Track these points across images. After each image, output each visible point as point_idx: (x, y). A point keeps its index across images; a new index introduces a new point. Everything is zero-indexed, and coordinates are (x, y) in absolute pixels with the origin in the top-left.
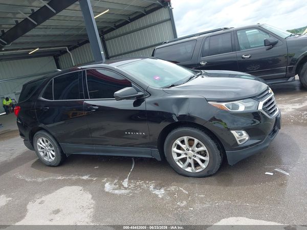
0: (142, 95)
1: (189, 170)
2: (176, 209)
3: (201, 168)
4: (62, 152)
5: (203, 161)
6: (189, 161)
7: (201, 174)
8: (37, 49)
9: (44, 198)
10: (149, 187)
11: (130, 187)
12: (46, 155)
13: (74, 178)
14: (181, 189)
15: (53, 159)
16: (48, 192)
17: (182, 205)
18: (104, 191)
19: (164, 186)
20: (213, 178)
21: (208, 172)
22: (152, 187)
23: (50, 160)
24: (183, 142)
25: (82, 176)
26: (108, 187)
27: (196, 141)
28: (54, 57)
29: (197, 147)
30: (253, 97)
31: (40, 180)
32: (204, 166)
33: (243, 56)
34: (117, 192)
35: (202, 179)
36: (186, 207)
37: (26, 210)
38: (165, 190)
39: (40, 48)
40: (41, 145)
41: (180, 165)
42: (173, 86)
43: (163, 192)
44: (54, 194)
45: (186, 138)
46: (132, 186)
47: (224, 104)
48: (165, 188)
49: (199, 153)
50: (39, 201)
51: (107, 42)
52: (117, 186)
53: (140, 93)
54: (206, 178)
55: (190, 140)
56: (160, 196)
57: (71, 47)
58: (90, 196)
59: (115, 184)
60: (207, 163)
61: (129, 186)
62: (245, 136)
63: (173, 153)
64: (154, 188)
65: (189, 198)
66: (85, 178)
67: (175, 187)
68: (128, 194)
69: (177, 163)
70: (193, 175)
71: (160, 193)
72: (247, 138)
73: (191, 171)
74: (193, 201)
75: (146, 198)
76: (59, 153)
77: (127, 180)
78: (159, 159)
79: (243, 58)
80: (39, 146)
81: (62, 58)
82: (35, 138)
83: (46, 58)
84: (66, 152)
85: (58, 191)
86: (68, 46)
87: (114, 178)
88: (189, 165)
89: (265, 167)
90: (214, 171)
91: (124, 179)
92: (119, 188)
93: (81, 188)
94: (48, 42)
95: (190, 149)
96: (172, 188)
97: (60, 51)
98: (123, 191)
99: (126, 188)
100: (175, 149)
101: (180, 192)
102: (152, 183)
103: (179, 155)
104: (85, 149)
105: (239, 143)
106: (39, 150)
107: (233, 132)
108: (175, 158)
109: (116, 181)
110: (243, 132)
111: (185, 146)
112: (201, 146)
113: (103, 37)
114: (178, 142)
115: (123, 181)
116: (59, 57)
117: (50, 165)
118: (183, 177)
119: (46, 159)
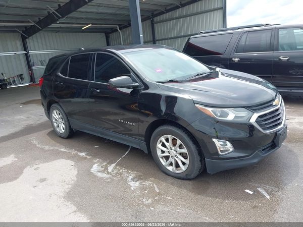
0: (137, 86)
1: (170, 168)
2: (139, 205)
3: (181, 169)
4: (70, 126)
5: (184, 164)
6: (171, 159)
7: (179, 175)
8: (90, 25)
9: (41, 165)
10: (128, 177)
11: (112, 173)
12: (58, 127)
13: (73, 152)
14: (155, 185)
15: (63, 131)
16: (47, 160)
17: (147, 202)
18: (89, 171)
19: (141, 179)
20: (190, 182)
21: (187, 175)
22: (131, 177)
23: (61, 132)
24: (167, 140)
25: (81, 152)
26: (95, 168)
27: (179, 142)
28: (106, 34)
29: (180, 148)
30: (248, 107)
31: (47, 148)
32: (183, 168)
33: (281, 58)
34: (100, 175)
35: (180, 180)
36: (148, 206)
37: (21, 173)
38: (140, 184)
39: (92, 24)
40: (55, 117)
41: (163, 162)
42: (171, 81)
43: (137, 185)
44: (50, 163)
45: (170, 137)
46: (115, 172)
47: (210, 109)
48: (142, 181)
49: (181, 154)
50: (35, 167)
51: (156, 25)
52: (103, 169)
53: (136, 84)
54: (184, 181)
55: (174, 139)
56: (132, 189)
57: (121, 26)
58: (76, 173)
59: (102, 167)
60: (187, 166)
61: (113, 171)
62: (229, 146)
63: (157, 149)
64: (132, 179)
65: (156, 196)
66: (82, 154)
67: (150, 182)
68: (107, 179)
69: (161, 159)
70: (173, 174)
71: (134, 185)
72: (231, 150)
73: (172, 171)
74: (158, 202)
75: (120, 186)
76: (68, 127)
77: (114, 165)
78: (146, 152)
79: (280, 59)
80: (54, 118)
81: (113, 36)
82: (51, 110)
83: (98, 34)
84: (73, 127)
85: (55, 162)
86: (119, 25)
87: (104, 160)
88: (171, 164)
89: (250, 183)
90: (192, 176)
91: (112, 164)
92: (103, 172)
93: (73, 163)
94: (101, 19)
95: (173, 148)
96: (147, 183)
97: (112, 29)
98: (105, 175)
99: (108, 173)
100: (159, 146)
101: (152, 189)
102: (134, 174)
103: (163, 152)
104: (87, 127)
105: (220, 153)
106: (54, 120)
107: (215, 140)
108: (159, 153)
109: (105, 164)
110: (228, 143)
111: (168, 144)
112: (183, 148)
113: (153, 20)
114: (163, 139)
115: (110, 165)
116: (110, 35)
117: (61, 136)
118: (164, 174)
119: (58, 129)
